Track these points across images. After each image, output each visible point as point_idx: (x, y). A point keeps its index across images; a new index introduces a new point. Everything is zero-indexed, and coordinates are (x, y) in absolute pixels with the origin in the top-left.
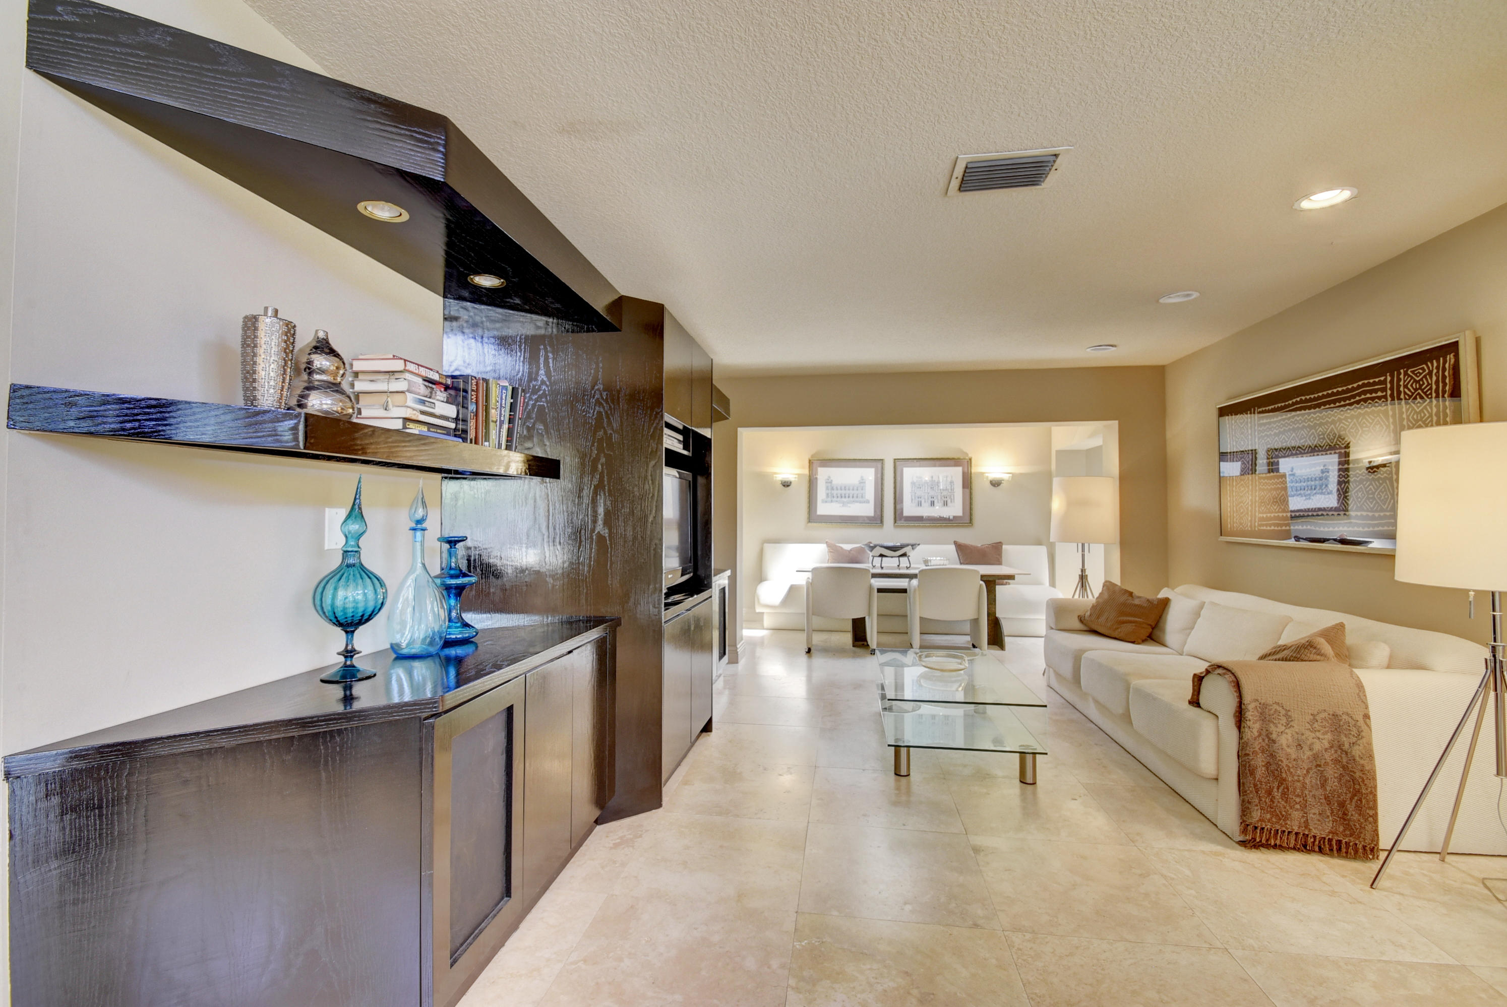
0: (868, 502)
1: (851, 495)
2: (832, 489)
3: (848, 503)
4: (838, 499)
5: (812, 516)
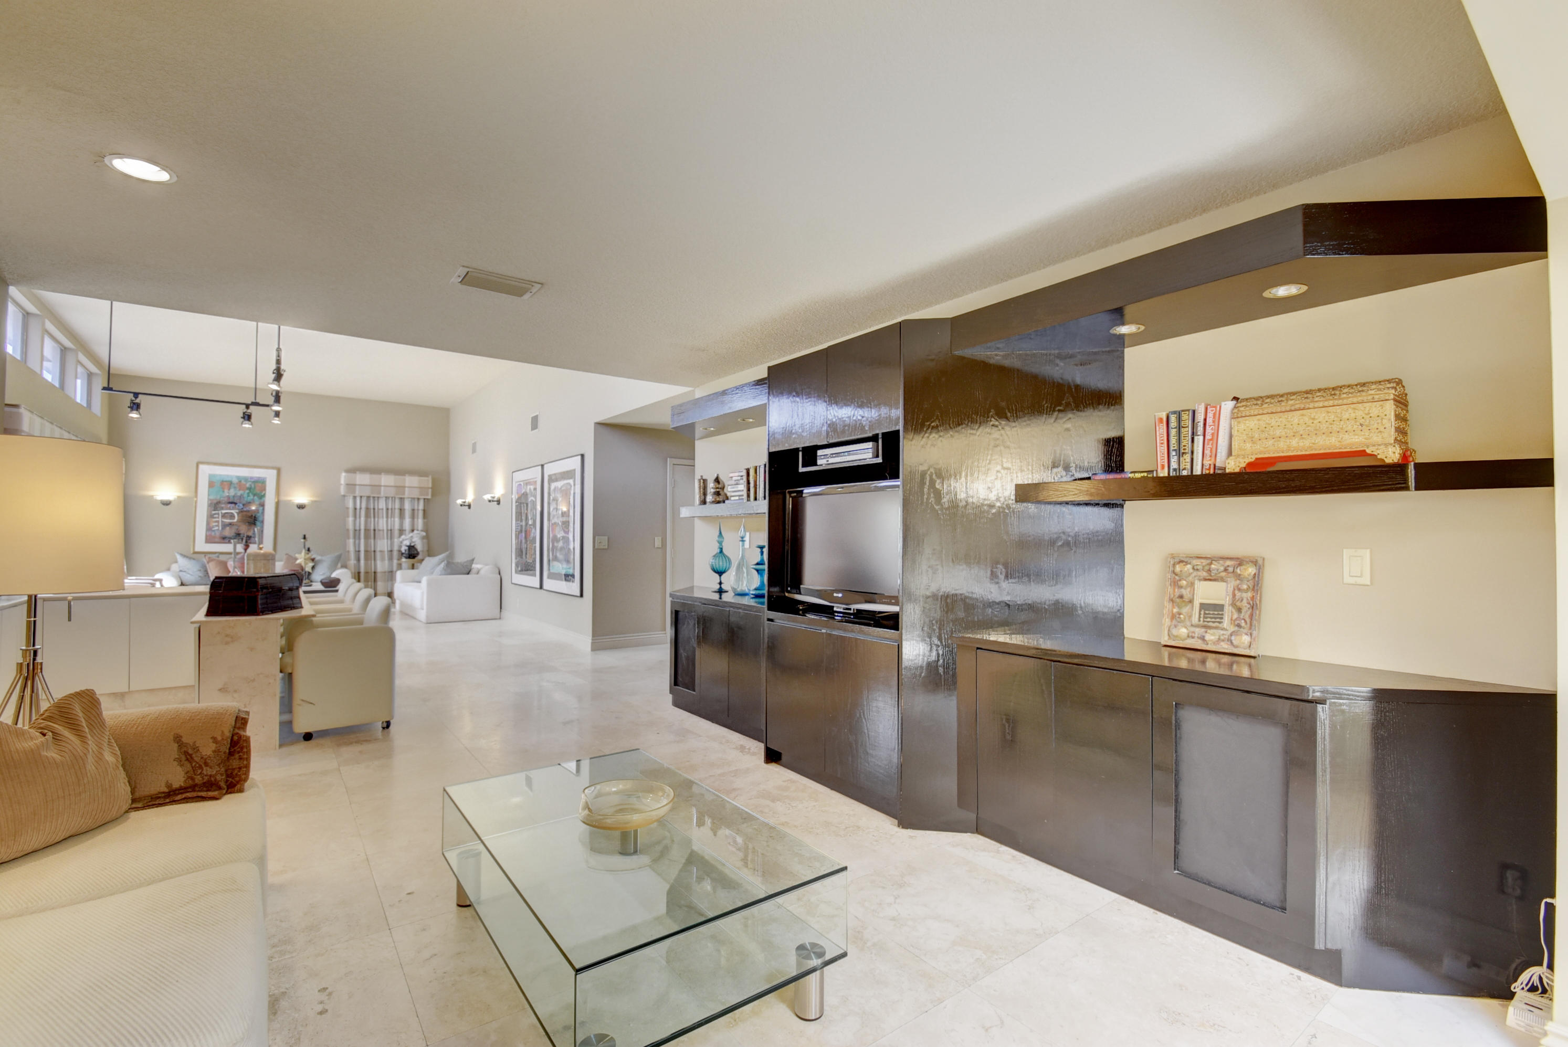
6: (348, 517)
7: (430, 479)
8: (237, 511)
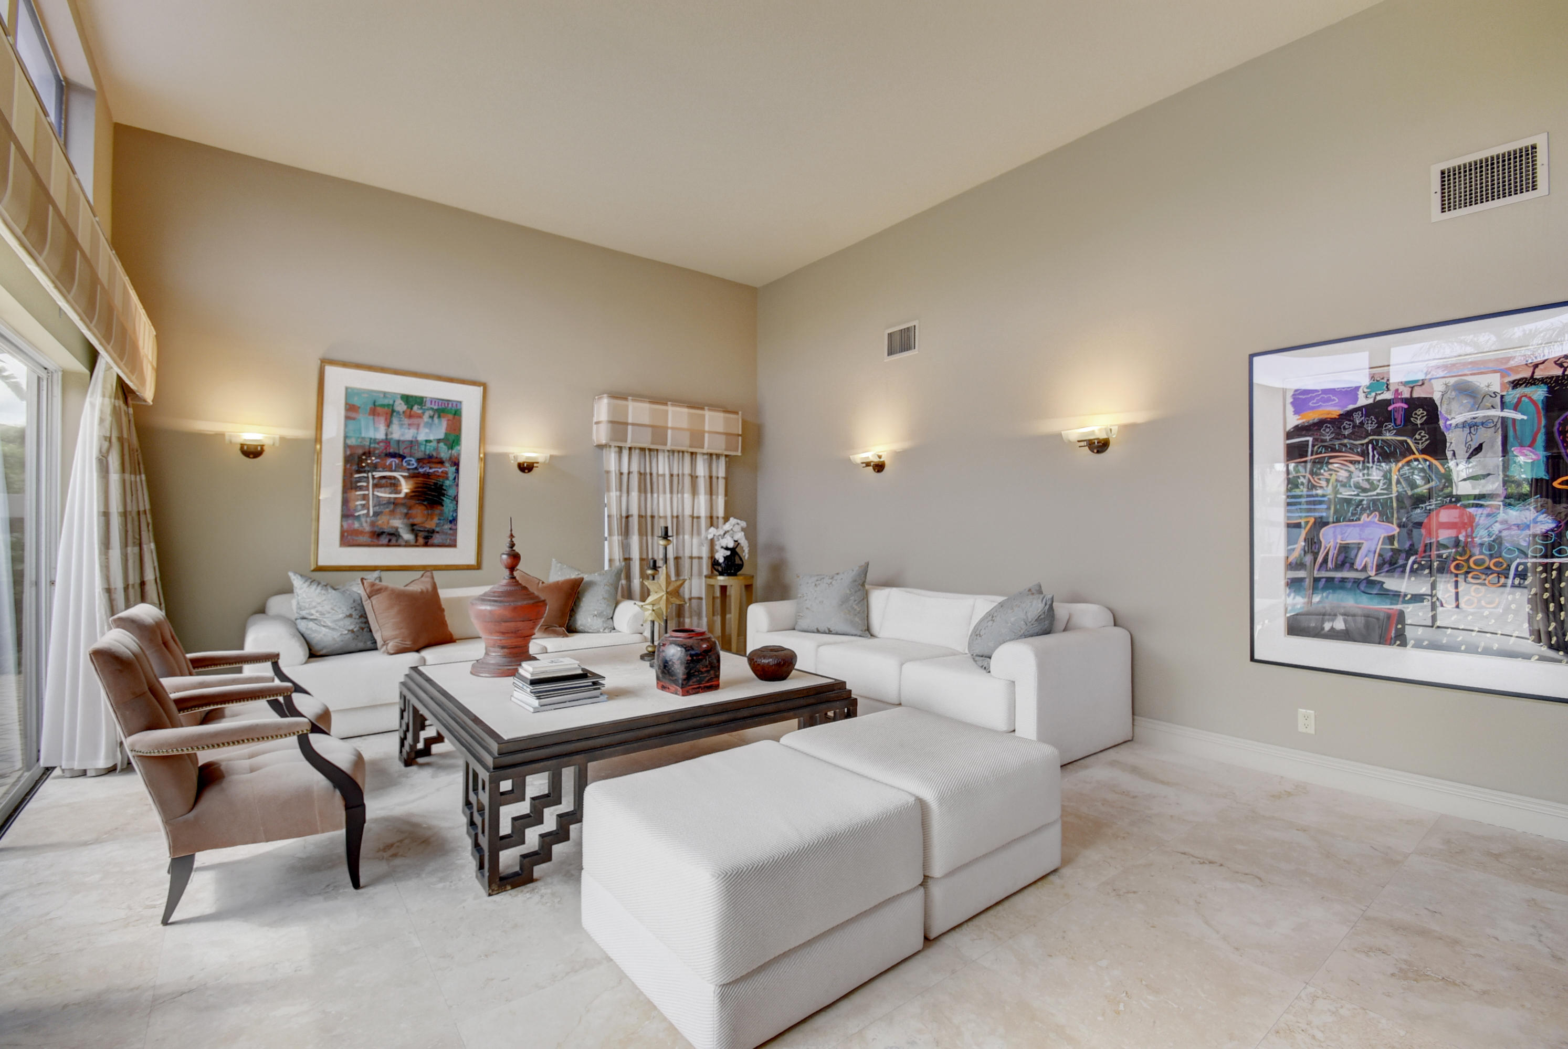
6: (609, 490)
7: (739, 417)
8: (406, 474)
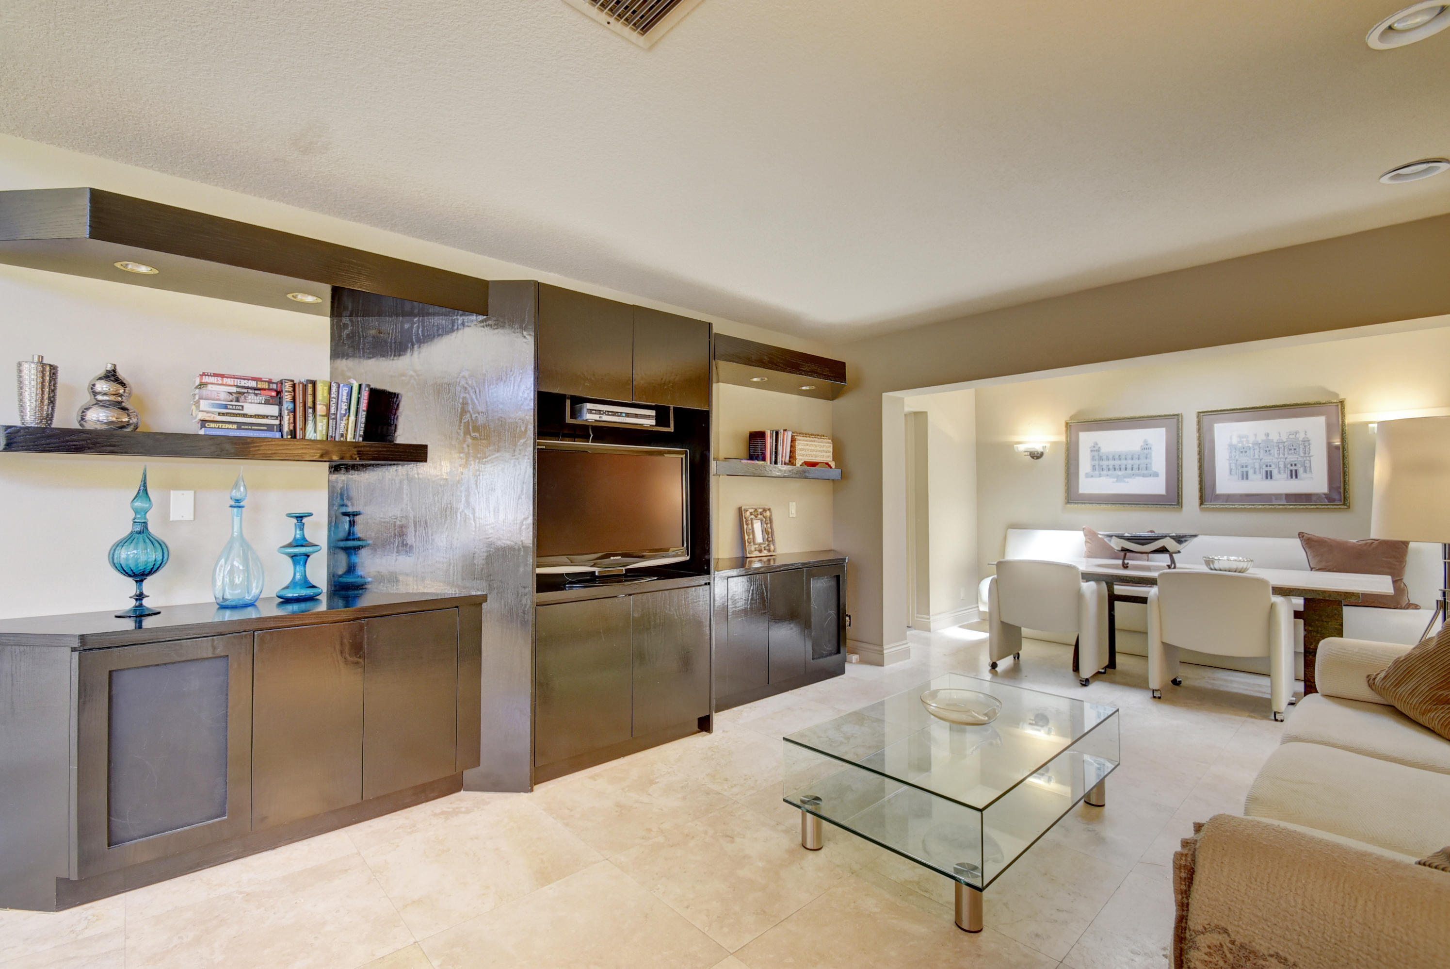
0: (1156, 475)
1: (1129, 467)
2: (1101, 459)
3: (1125, 477)
4: (1110, 472)
5: (1072, 496)
